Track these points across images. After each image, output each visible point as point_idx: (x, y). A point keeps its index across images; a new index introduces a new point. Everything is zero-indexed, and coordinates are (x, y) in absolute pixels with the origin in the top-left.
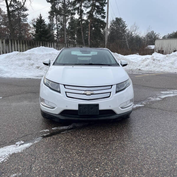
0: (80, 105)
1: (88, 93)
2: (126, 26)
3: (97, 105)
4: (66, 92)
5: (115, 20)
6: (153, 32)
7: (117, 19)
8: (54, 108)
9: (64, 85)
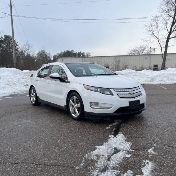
0: (130, 102)
1: (131, 93)
2: (17, 44)
3: (139, 101)
4: (117, 94)
5: (4, 37)
6: (43, 52)
7: (5, 36)
8: (109, 108)
9: (114, 89)
